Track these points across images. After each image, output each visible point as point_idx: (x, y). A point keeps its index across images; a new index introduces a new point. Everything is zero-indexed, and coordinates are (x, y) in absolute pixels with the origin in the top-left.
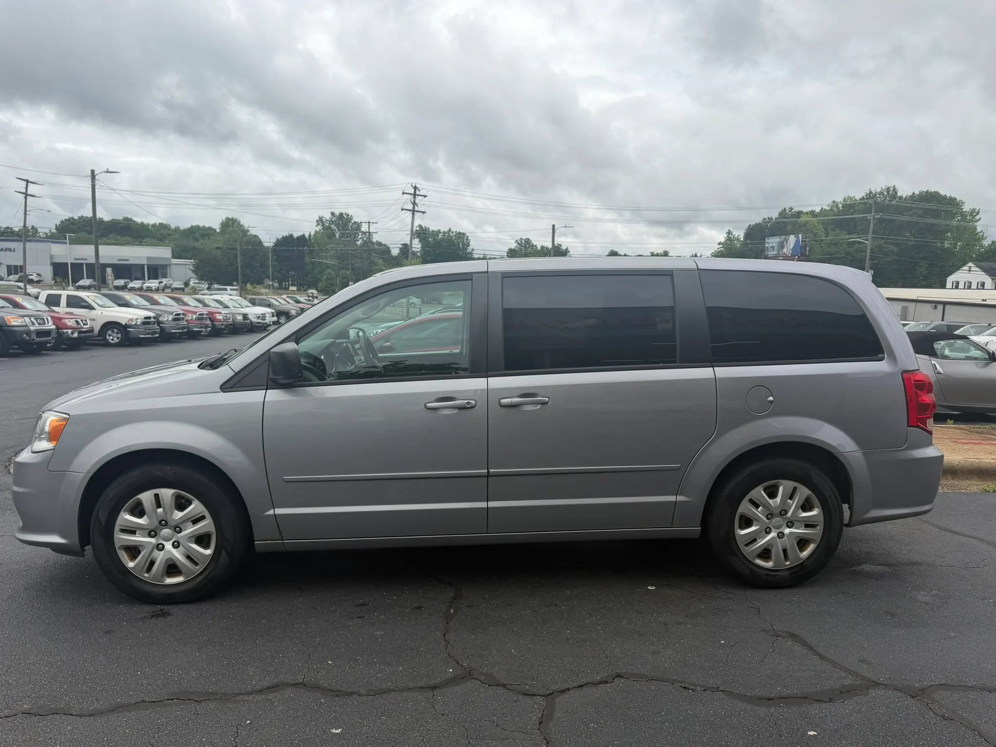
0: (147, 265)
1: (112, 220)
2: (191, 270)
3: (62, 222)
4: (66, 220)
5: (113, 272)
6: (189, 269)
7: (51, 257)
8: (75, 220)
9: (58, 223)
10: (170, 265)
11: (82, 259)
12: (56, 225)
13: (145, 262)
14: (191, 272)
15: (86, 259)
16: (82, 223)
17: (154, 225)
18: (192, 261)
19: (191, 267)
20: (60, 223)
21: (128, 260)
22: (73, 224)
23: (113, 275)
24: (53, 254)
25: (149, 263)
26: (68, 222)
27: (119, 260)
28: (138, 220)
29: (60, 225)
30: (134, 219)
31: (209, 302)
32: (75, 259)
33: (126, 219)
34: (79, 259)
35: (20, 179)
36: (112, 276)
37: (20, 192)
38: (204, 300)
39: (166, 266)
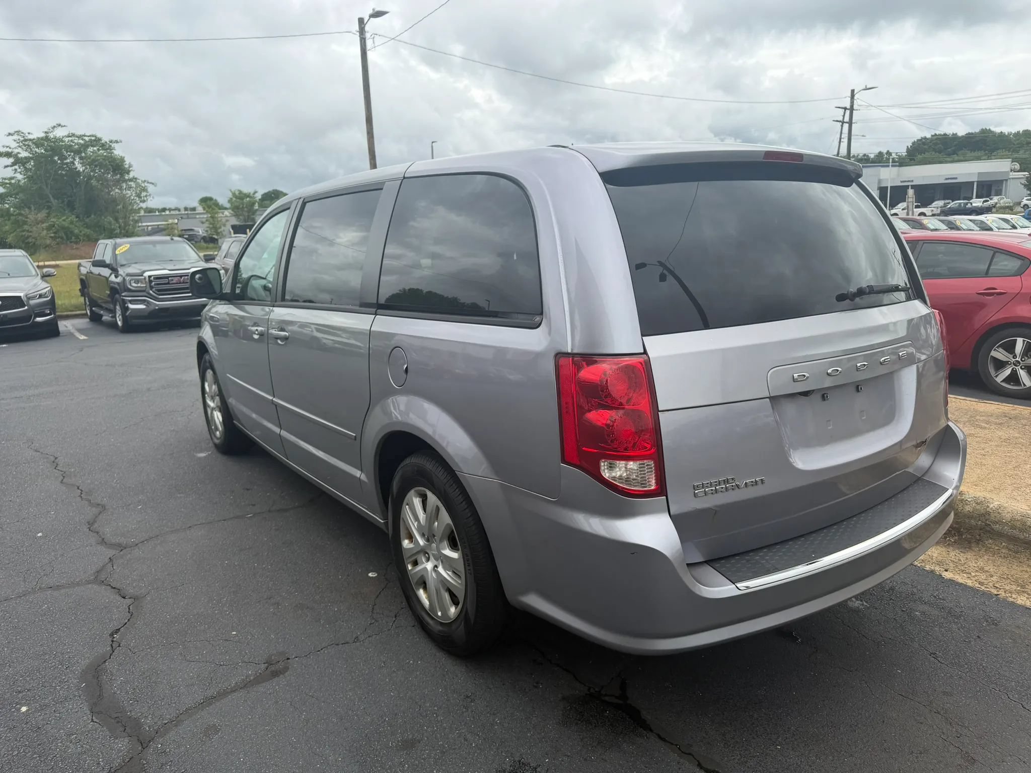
0: (977, 182)
1: (967, 134)
2: (1023, 184)
3: (914, 143)
4: (918, 140)
5: (915, 193)
6: (1021, 183)
7: (880, 181)
8: (928, 139)
9: (910, 144)
10: (1006, 180)
11: (908, 181)
12: (908, 147)
13: (975, 179)
14: (1023, 186)
15: (912, 181)
16: (934, 142)
17: (1017, 134)
18: (1027, 173)
19: (1024, 181)
20: (911, 145)
21: (956, 178)
22: (924, 144)
23: (914, 196)
24: (881, 178)
25: (979, 180)
26: (919, 142)
27: (947, 179)
28: (998, 130)
29: (911, 146)
30: (993, 129)
31: (961, 224)
32: (901, 182)
33: (983, 131)
34: (905, 181)
35: (839, 108)
36: (913, 198)
37: (837, 121)
38: (955, 221)
39: (1001, 182)
